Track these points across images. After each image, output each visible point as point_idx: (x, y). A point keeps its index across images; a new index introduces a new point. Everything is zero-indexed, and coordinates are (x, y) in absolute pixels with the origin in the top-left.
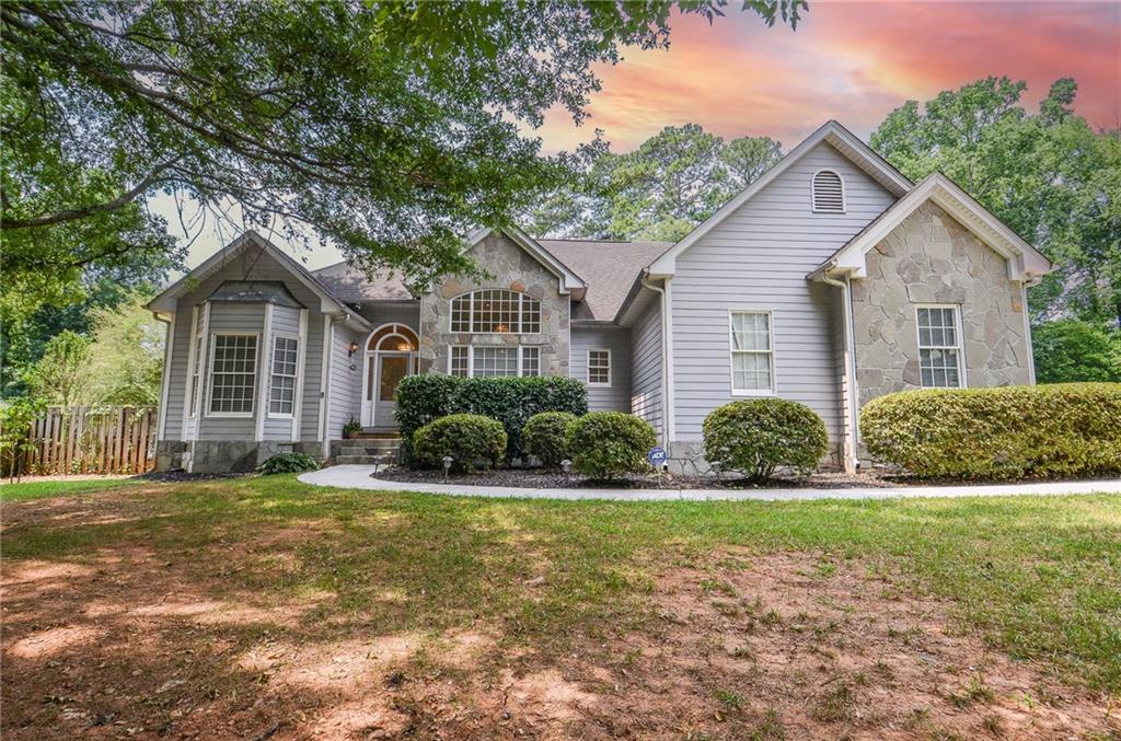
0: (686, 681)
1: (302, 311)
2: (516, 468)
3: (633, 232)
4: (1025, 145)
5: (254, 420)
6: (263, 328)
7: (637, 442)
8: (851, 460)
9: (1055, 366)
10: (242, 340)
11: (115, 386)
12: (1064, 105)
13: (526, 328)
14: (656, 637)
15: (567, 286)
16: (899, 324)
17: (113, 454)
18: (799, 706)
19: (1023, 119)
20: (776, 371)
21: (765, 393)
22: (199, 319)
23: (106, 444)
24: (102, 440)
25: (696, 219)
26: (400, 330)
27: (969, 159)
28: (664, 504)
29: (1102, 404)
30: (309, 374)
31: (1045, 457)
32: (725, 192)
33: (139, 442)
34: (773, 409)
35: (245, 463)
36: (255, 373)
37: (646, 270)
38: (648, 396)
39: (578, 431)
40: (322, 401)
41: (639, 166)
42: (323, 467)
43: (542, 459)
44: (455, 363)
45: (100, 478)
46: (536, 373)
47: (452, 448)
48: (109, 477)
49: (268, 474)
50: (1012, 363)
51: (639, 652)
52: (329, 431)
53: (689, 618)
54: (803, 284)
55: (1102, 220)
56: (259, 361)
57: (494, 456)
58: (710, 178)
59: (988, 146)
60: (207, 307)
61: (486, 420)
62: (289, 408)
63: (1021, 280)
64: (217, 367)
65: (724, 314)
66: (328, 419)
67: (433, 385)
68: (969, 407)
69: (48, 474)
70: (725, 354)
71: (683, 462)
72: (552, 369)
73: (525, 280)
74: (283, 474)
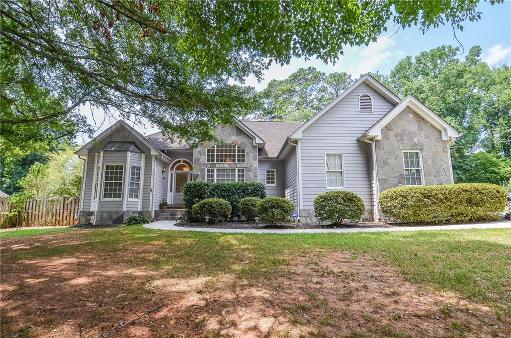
0: (299, 291)
1: (143, 154)
2: (235, 221)
3: (286, 115)
4: (460, 75)
5: (122, 201)
6: (126, 162)
7: (286, 209)
8: (377, 216)
9: (476, 174)
10: (117, 167)
11: (57, 187)
12: (476, 58)
13: (239, 161)
14: (289, 279)
15: (257, 142)
16: (396, 159)
17: (59, 217)
18: (335, 297)
19: (458, 64)
20: (345, 179)
21: (340, 188)
22: (98, 158)
23: (56, 213)
24: (54, 211)
25: (314, 109)
26: (184, 162)
27: (435, 81)
28: (296, 234)
29: (477, 192)
30: (146, 181)
31: (454, 214)
32: (327, 96)
33: (71, 212)
34: (342, 195)
35: (118, 220)
36: (123, 181)
37: (290, 137)
38: (291, 190)
39: (262, 205)
40: (151, 193)
41: (288, 86)
42: (152, 221)
43: (246, 218)
44: (208, 176)
45: (54, 227)
46: (243, 180)
47: (208, 213)
48: (58, 227)
49: (129, 225)
50: (444, 175)
51: (283, 283)
52: (154, 207)
53: (301, 273)
54: (356, 142)
55: (495, 108)
56: (125, 176)
57: (226, 216)
58: (320, 91)
59: (443, 76)
60: (102, 153)
61: (223, 201)
62: (137, 196)
63: (447, 140)
64: (106, 179)
65: (322, 155)
66: (154, 200)
67: (200, 186)
68: (422, 194)
69: (31, 226)
70: (323, 172)
71: (306, 218)
72: (250, 178)
73: (238, 140)
74: (135, 225)
